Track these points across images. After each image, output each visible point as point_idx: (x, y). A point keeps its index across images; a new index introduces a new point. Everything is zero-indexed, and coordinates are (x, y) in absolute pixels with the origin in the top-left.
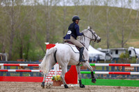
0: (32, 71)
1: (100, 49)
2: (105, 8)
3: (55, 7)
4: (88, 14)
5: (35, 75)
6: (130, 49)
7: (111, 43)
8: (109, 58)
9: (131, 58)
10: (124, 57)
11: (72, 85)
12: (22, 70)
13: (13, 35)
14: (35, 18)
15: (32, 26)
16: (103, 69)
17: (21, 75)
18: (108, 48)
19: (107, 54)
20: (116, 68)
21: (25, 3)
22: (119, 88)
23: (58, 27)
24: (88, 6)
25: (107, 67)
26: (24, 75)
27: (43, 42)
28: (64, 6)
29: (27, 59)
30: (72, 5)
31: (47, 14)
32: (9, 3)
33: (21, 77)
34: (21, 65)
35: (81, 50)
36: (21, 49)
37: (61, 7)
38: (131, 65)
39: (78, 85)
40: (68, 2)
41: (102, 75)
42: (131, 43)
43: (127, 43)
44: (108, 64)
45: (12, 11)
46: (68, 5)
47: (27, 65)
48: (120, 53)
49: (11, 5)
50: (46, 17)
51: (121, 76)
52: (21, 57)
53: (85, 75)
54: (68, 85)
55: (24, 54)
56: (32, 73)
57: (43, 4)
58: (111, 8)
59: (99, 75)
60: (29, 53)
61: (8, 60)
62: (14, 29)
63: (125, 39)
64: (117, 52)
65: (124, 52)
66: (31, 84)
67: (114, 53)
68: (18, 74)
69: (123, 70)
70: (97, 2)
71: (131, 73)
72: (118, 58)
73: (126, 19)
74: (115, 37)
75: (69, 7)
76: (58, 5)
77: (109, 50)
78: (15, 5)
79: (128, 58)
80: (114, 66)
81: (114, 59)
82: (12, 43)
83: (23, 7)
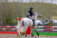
0: (12, 29)
1: (40, 20)
2: (42, 3)
3: (22, 3)
4: (35, 6)
5: (13, 31)
6: (52, 20)
7: (45, 18)
8: (44, 24)
9: (53, 24)
10: (50, 23)
11: (28, 35)
12: (8, 29)
13: (4, 14)
14: (13, 7)
15: (12, 11)
16: (41, 28)
17: (7, 31)
18: (43, 20)
19: (43, 22)
20: (46, 28)
21: (9, 1)
22: (48, 36)
23: (23, 11)
24: (35, 3)
25: (43, 28)
26: (9, 31)
27: (17, 17)
28: (25, 3)
29: (10, 24)
30: (29, 2)
31: (19, 6)
32: (3, 1)
33: (7, 32)
34: (7, 27)
35: (34, 21)
36: (8, 20)
37: (24, 3)
38: (53, 27)
39: (31, 35)
40: (27, 1)
41: (41, 31)
42: (53, 18)
43: (51, 18)
44: (43, 27)
45: (4, 4)
46: (27, 2)
47: (10, 27)
48: (48, 22)
49: (3, 2)
50: (18, 7)
51: (49, 31)
52: (8, 23)
53: (34, 31)
54: (27, 35)
55: (9, 22)
56: (12, 30)
57: (17, 1)
58: (44, 3)
59: (39, 31)
60: (11, 22)
61: (2, 25)
62: (5, 12)
63: (50, 16)
64: (47, 22)
65: (50, 21)
66: (12, 35)
67: (46, 22)
68: (6, 31)
69: (49, 29)
70: (39, 1)
71: (53, 30)
72: (47, 24)
73: (50, 8)
74: (46, 15)
75: (27, 3)
76: (23, 2)
77: (44, 21)
78: (5, 2)
79: (51, 24)
80: (46, 27)
81: (46, 24)
82: (4, 18)
83: (9, 3)
